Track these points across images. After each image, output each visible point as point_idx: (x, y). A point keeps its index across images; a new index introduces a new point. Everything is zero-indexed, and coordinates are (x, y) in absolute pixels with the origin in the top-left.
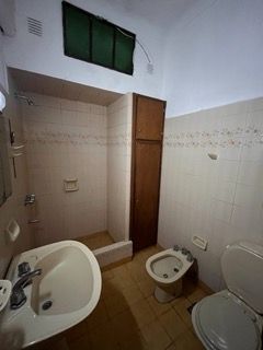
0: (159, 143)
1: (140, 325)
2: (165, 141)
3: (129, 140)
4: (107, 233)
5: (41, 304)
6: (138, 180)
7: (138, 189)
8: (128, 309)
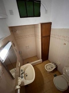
0: (49, 36)
1: (44, 77)
2: (51, 35)
3: (40, 37)
4: (36, 56)
5: (26, 75)
6: (43, 47)
7: (43, 49)
8: (41, 74)
